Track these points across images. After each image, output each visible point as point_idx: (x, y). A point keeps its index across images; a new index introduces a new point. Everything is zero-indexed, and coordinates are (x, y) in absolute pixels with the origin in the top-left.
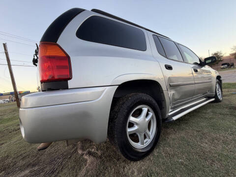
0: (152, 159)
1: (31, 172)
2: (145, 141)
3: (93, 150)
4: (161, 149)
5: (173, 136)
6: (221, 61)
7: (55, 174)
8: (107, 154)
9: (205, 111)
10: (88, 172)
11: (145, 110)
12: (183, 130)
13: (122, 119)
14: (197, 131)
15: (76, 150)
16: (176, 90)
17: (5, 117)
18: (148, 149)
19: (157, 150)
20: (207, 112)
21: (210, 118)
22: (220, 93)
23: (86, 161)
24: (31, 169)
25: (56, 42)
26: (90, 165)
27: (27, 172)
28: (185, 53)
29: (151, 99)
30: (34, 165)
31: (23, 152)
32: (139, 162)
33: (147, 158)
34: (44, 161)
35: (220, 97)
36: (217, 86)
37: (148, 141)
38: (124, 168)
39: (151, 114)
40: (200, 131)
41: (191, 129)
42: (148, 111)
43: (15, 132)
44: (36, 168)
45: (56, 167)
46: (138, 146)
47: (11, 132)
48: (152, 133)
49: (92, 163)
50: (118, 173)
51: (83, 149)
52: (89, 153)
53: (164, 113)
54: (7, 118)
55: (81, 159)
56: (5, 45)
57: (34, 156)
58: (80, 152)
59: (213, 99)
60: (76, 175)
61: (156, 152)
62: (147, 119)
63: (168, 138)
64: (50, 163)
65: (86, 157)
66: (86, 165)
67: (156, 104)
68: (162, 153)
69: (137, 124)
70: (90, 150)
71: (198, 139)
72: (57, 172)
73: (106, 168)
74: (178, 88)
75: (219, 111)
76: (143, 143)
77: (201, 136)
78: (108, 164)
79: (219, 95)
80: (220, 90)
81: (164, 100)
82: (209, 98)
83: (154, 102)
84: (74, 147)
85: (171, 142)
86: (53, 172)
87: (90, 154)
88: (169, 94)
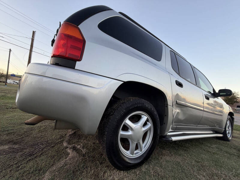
0: (138, 173)
1: (9, 148)
2: (135, 152)
3: (79, 147)
4: (151, 166)
5: (168, 158)
6: (237, 102)
7: (32, 157)
8: (92, 154)
9: (209, 145)
10: (66, 165)
11: (144, 118)
12: (180, 155)
13: (117, 117)
14: (196, 161)
15: (62, 142)
16: (182, 110)
17: (9, 95)
18: (136, 162)
19: (146, 167)
20: (212, 146)
21: (214, 153)
22: (230, 131)
23: (68, 154)
24: (11, 146)
25: (78, 26)
26: (70, 159)
27: (6, 147)
28: (199, 78)
29: (153, 109)
30: (15, 143)
31: (10, 128)
32: (122, 172)
33: (133, 171)
34: (26, 143)
35: (229, 136)
36: (228, 122)
37: (139, 153)
38: (105, 173)
39: (150, 125)
40: (199, 162)
41: (189, 157)
42: (147, 120)
43: (11, 110)
44: (16, 146)
45: (36, 151)
46: (127, 154)
47: (7, 109)
48: (146, 146)
49: (73, 158)
50: (96, 176)
51: (69, 142)
52: (73, 148)
53: (163, 130)
54: (10, 96)
55: (64, 151)
56: (34, 33)
57: (19, 135)
58: (65, 144)
59: (221, 135)
60: (53, 165)
61: (144, 168)
62: (144, 129)
63: (162, 158)
64: (32, 146)
65: (69, 151)
66: (66, 158)
67: (157, 116)
68: (151, 171)
69: (132, 129)
70: (76, 146)
71: (195, 169)
72: (35, 156)
73: (86, 168)
74: (185, 109)
75: (225, 149)
76: (132, 153)
77: (199, 167)
78: (89, 164)
79: (229, 133)
80: (230, 128)
81: (167, 115)
82: (216, 132)
83: (156, 113)
84: (61, 138)
85: (164, 163)
86: (30, 155)
87: (74, 150)
88: (173, 111)
